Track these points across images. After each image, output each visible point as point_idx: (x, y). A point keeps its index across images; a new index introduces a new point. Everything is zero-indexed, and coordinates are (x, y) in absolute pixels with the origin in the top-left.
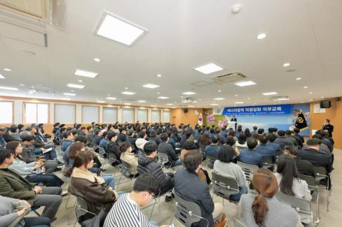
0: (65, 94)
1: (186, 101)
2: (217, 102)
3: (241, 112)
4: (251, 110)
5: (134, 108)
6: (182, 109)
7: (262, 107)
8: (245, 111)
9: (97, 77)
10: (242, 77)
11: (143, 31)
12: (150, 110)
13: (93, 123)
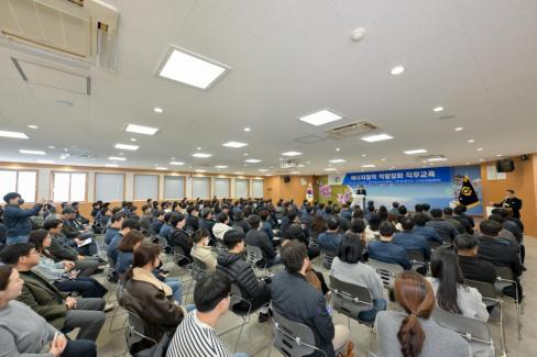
0: (111, 158)
1: (287, 166)
2: (334, 165)
3: (372, 180)
4: (387, 176)
5: (209, 177)
6: (281, 176)
7: (404, 172)
8: (378, 179)
9: (157, 133)
10: (371, 128)
11: (223, 70)
12: (233, 179)
13: (149, 201)
